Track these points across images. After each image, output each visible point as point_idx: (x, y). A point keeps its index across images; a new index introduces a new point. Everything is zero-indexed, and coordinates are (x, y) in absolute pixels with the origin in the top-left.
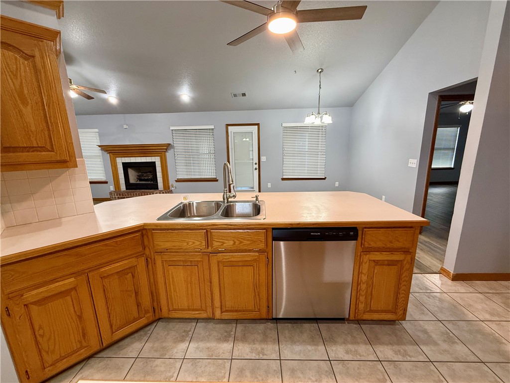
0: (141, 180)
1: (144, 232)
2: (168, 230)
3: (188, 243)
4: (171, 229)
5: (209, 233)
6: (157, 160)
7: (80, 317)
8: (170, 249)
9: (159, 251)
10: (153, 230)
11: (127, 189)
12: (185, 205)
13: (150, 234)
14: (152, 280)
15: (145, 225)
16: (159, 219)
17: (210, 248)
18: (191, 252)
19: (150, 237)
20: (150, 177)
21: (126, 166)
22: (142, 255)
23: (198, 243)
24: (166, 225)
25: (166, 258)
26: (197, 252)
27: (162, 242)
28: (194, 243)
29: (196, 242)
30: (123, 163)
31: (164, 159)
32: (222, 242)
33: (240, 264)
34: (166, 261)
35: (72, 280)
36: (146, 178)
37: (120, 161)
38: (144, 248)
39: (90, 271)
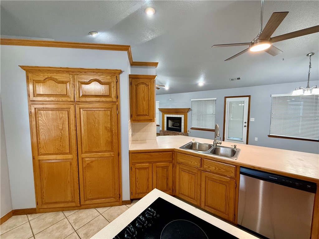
0: (174, 126)
1: (174, 152)
2: (183, 153)
3: (191, 162)
4: (185, 154)
5: (202, 160)
6: (182, 116)
7: (148, 180)
8: (183, 163)
9: (178, 162)
10: (178, 152)
11: (167, 130)
12: (193, 143)
13: (176, 154)
14: (174, 176)
15: (174, 149)
16: (180, 148)
17: (202, 168)
18: (192, 167)
19: (176, 155)
20: (178, 125)
21: (168, 118)
22: (172, 162)
23: (196, 164)
24: (183, 151)
25: (181, 166)
26: (195, 168)
27: (180, 159)
28: (194, 163)
29: (196, 163)
30: (167, 117)
31: (186, 116)
32: (209, 166)
33: (218, 181)
34: (181, 168)
35: (148, 164)
36: (176, 125)
37: (166, 116)
38: (173, 159)
39: (153, 163)
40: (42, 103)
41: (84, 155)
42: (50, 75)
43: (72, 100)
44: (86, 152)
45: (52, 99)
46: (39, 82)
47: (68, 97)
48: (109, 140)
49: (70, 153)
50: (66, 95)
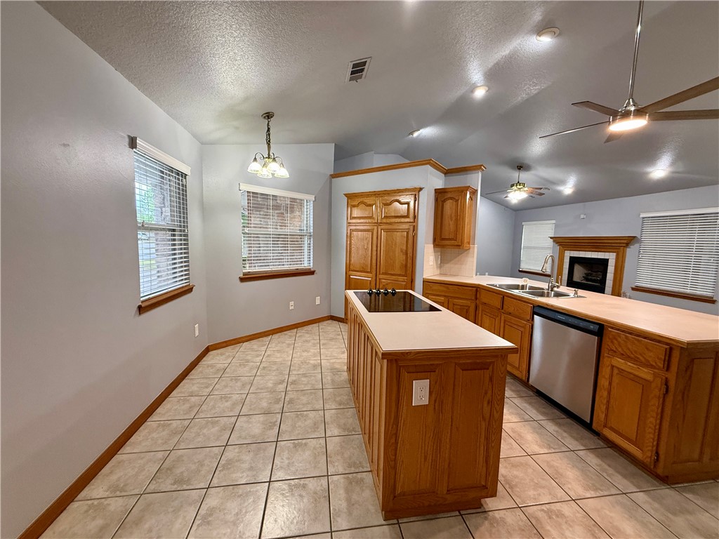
0: (587, 280)
1: (478, 289)
3: (493, 302)
4: (488, 291)
5: (503, 299)
6: (611, 257)
8: (486, 304)
9: (482, 303)
10: (482, 289)
13: (480, 291)
17: (502, 309)
18: (494, 309)
20: (599, 277)
21: (573, 261)
22: (474, 302)
23: (497, 304)
24: (487, 287)
30: (571, 257)
31: (621, 257)
33: (515, 326)
35: (443, 299)
37: (568, 254)
39: (450, 298)
40: (356, 224)
41: (381, 276)
42: (361, 200)
43: (376, 221)
44: (383, 274)
45: (362, 221)
46: (354, 206)
47: (374, 219)
48: (404, 263)
49: (370, 272)
50: (371, 218)
